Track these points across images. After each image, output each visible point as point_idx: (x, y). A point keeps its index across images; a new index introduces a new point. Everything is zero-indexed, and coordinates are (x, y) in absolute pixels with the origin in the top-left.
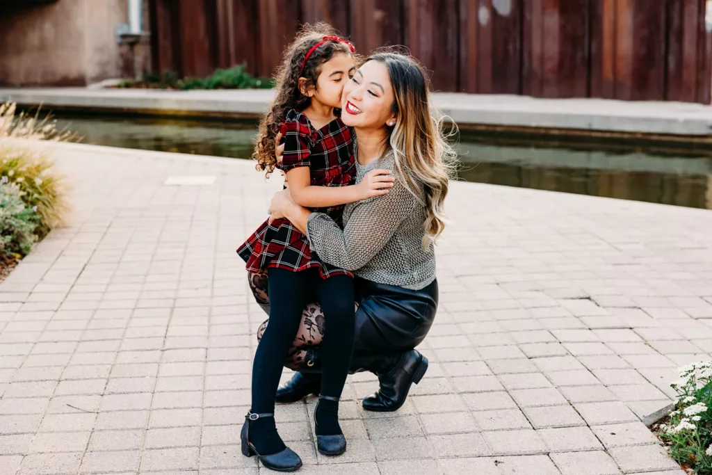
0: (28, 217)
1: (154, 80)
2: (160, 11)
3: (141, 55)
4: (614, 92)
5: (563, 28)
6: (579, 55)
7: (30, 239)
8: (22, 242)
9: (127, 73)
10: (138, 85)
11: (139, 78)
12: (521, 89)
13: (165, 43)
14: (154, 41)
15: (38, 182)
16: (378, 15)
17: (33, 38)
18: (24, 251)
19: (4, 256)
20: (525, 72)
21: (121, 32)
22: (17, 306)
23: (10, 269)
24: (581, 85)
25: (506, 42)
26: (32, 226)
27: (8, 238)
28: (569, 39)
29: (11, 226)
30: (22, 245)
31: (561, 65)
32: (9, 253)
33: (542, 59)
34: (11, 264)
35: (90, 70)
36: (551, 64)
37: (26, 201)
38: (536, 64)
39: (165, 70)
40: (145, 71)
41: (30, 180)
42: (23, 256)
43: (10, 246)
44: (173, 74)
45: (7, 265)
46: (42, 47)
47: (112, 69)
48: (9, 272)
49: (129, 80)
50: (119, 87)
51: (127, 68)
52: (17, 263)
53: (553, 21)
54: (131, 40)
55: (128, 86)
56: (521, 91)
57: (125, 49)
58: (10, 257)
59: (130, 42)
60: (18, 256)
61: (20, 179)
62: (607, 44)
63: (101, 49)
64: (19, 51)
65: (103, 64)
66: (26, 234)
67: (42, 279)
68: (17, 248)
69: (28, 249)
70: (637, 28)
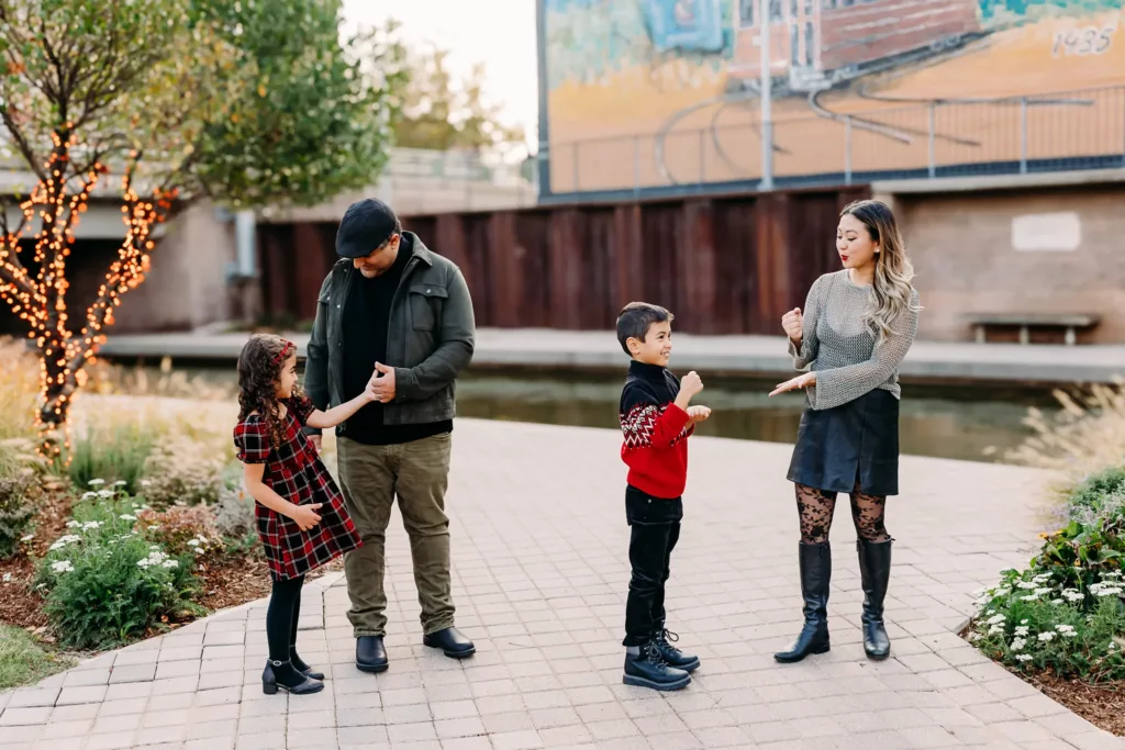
3: (251, 297)
5: (717, 266)
6: (734, 293)
9: (236, 316)
11: (249, 320)
13: (278, 283)
14: (265, 282)
16: (519, 252)
21: (231, 270)
24: (737, 321)
25: (657, 280)
28: (724, 275)
31: (717, 302)
33: (697, 296)
35: (196, 312)
36: (707, 301)
38: (691, 302)
39: (279, 312)
40: (255, 314)
47: (221, 311)
49: (237, 323)
50: (229, 331)
51: (236, 310)
53: (706, 257)
54: (241, 281)
55: (239, 330)
57: (234, 291)
59: (239, 282)
62: (763, 281)
65: (210, 307)
70: (794, 264)
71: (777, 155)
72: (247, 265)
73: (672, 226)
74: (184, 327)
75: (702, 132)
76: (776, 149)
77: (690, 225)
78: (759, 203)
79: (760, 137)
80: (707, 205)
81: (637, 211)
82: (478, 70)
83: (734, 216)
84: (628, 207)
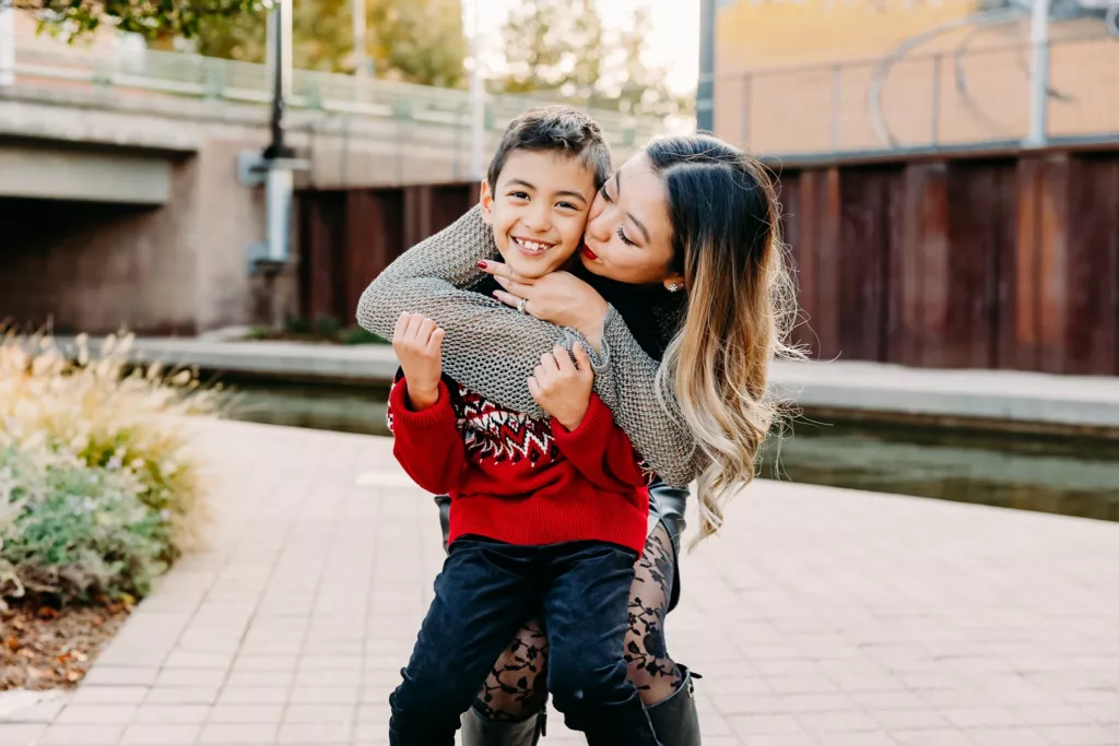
0: (150, 531)
1: (301, 329)
2: (318, 225)
3: (284, 292)
4: (1037, 362)
5: (953, 262)
6: (978, 304)
7: (152, 569)
8: (137, 574)
9: (260, 318)
10: (277, 337)
11: (278, 325)
12: (884, 354)
13: (321, 276)
14: (304, 272)
15: (167, 468)
17: (120, 262)
18: (140, 590)
19: (106, 599)
20: (892, 326)
21: (258, 253)
22: (139, 694)
23: (118, 623)
24: (980, 349)
25: (860, 283)
26: (157, 547)
27: (118, 566)
28: (963, 278)
29: (121, 544)
30: (138, 580)
31: (950, 317)
32: (115, 594)
33: (920, 308)
34: (117, 612)
35: (204, 313)
36: (934, 316)
37: (147, 502)
38: (909, 316)
39: (320, 316)
40: (288, 317)
41: (153, 468)
42: (138, 599)
43: (117, 582)
44: (332, 321)
45: (112, 614)
46: (133, 276)
47: (239, 312)
48: (116, 628)
49: (263, 329)
50: (247, 338)
51: (261, 311)
52: (128, 613)
53: (937, 249)
54: (270, 268)
55: (262, 337)
56: (883, 356)
57: (260, 282)
58: (115, 602)
59: (267, 270)
60: (128, 599)
61: (138, 463)
62: (1024, 287)
63: (223, 281)
64: (96, 281)
65: (225, 304)
66: (145, 561)
67: (177, 644)
68: (127, 585)
69: (146, 586)
70: (1073, 262)
71: (1054, 104)
72: (278, 246)
73: (886, 200)
74: (188, 330)
75: (938, 58)
76: (1051, 93)
77: (914, 199)
78: (1022, 164)
79: (1028, 76)
80: (940, 167)
81: (833, 176)
82: (639, 16)
83: (983, 185)
84: (819, 170)
